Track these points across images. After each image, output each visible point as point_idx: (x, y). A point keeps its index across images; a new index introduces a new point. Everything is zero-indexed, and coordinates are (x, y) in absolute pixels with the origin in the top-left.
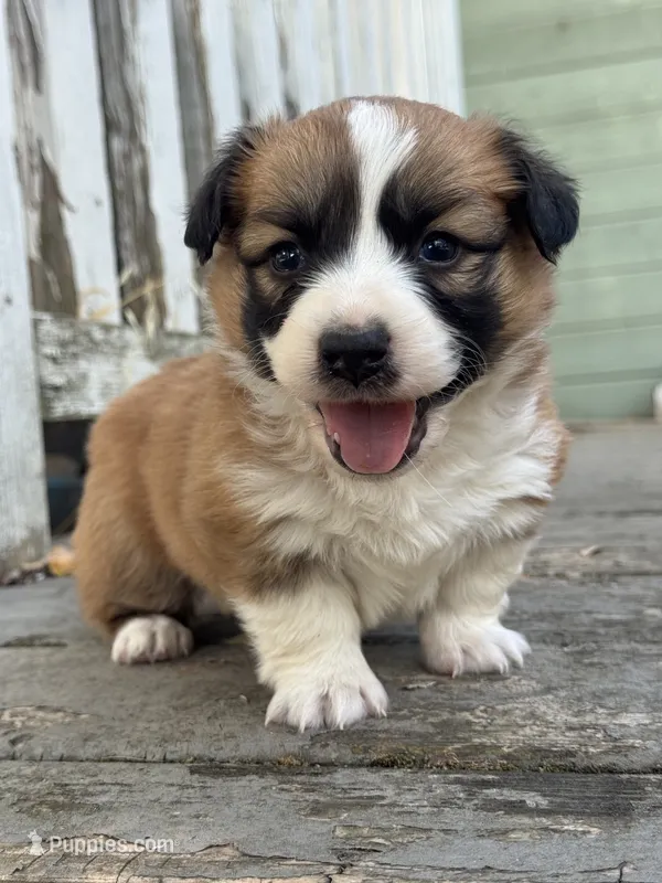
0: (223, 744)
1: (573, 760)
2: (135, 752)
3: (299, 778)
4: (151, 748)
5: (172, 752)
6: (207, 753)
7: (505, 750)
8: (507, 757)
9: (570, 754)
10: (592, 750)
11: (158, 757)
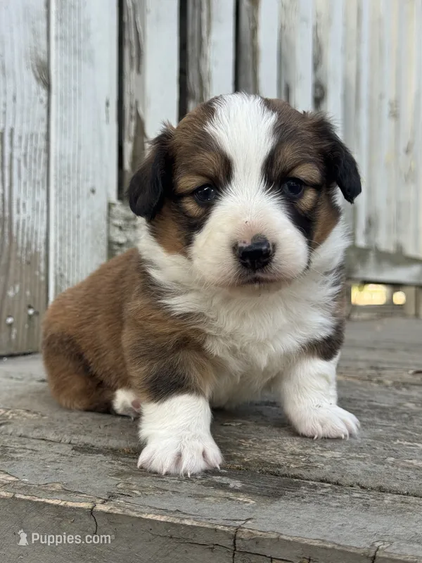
0: (101, 439)
1: (279, 470)
2: (57, 437)
3: (123, 459)
4: (65, 436)
5: (75, 440)
6: (92, 443)
7: (246, 460)
8: (245, 464)
9: (279, 466)
10: (292, 466)
11: (67, 441)
